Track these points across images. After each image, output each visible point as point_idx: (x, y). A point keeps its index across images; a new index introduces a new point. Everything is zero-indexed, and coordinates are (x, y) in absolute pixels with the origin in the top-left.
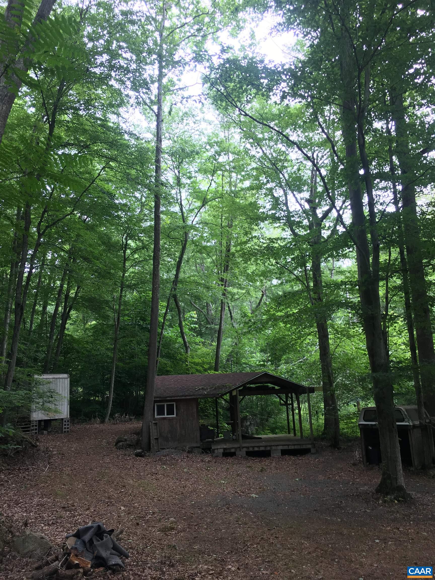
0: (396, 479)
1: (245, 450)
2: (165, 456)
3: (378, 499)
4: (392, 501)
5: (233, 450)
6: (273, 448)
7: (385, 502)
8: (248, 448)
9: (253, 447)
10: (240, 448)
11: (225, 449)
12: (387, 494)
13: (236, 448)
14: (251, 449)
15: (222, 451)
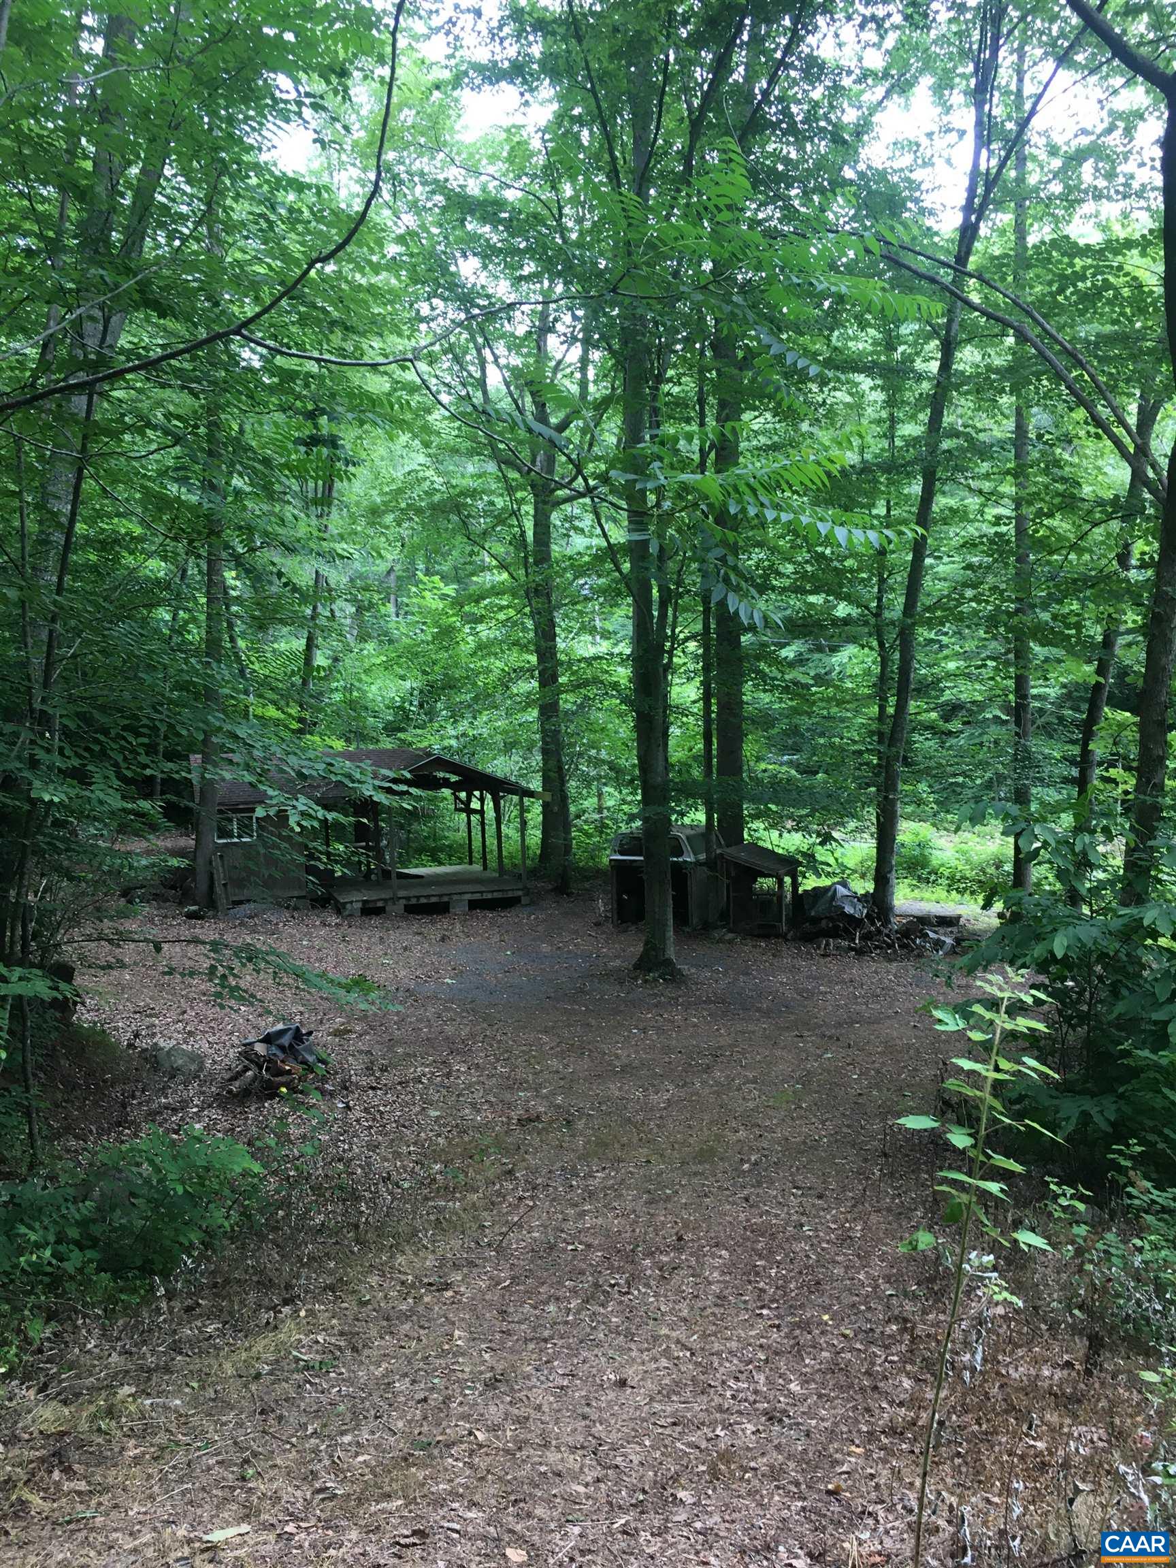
0: (664, 950)
1: (403, 902)
2: (251, 917)
3: (636, 979)
4: (655, 980)
5: (380, 904)
6: (455, 897)
7: (646, 981)
8: (408, 898)
9: (418, 897)
10: (394, 899)
11: (364, 902)
12: (650, 971)
13: (385, 900)
14: (414, 901)
15: (359, 905)
